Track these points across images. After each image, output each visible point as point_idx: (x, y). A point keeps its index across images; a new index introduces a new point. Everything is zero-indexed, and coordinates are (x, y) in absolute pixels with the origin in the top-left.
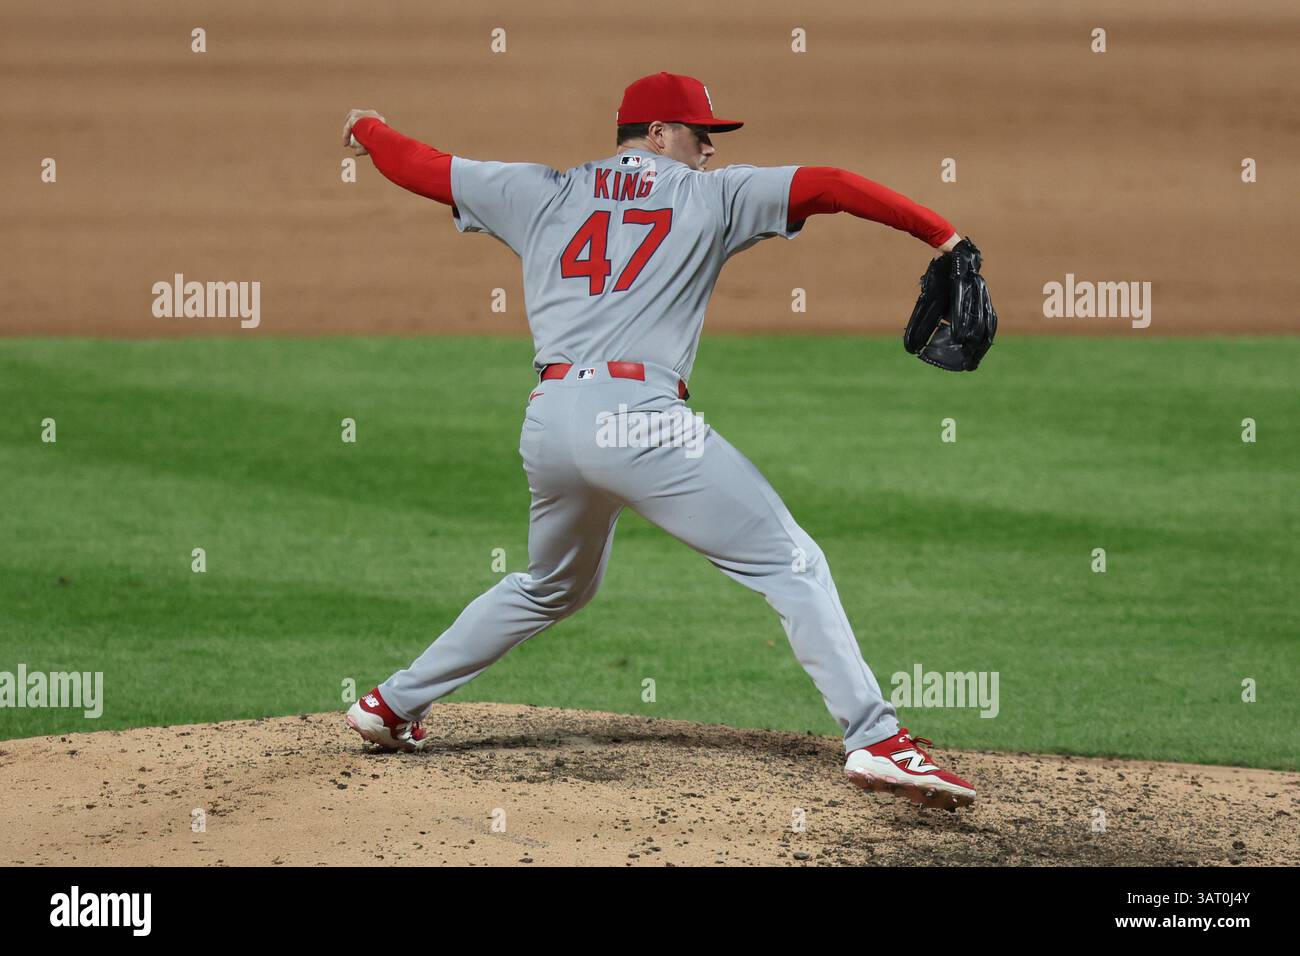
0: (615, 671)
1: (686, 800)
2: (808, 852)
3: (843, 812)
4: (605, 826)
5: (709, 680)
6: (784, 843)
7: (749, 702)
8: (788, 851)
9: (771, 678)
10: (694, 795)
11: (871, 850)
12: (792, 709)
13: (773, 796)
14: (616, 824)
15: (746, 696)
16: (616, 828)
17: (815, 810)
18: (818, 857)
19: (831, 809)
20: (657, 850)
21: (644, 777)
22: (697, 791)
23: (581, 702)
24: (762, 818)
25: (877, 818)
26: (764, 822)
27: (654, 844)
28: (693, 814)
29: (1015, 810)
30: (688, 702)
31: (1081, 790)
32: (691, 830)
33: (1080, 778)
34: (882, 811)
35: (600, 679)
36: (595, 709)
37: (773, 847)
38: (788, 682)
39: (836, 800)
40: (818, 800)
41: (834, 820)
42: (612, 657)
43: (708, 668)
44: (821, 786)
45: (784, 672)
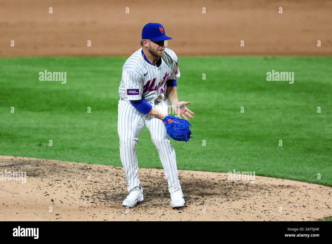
0: (38, 147)
1: (56, 182)
2: (89, 195)
3: (98, 184)
4: (34, 189)
5: (63, 149)
6: (83, 193)
7: (73, 155)
8: (83, 195)
9: (80, 149)
10: (58, 180)
11: (106, 194)
12: (85, 157)
13: (79, 180)
14: (37, 188)
15: (73, 154)
16: (37, 189)
17: (91, 184)
18: (92, 196)
19: (95, 183)
20: (48, 195)
21: (45, 175)
22: (59, 179)
23: (28, 155)
24: (76, 186)
25: (107, 186)
26: (77, 187)
27: (47, 193)
28: (58, 185)
29: (144, 184)
30: (57, 155)
31: (162, 178)
32: (57, 190)
33: (162, 175)
34: (109, 184)
35: (34, 149)
36: (32, 157)
37: (79, 194)
38: (84, 150)
39: (96, 181)
40: (91, 181)
41: (96, 186)
42: (37, 143)
43: (63, 146)
44: (93, 178)
45: (83, 147)
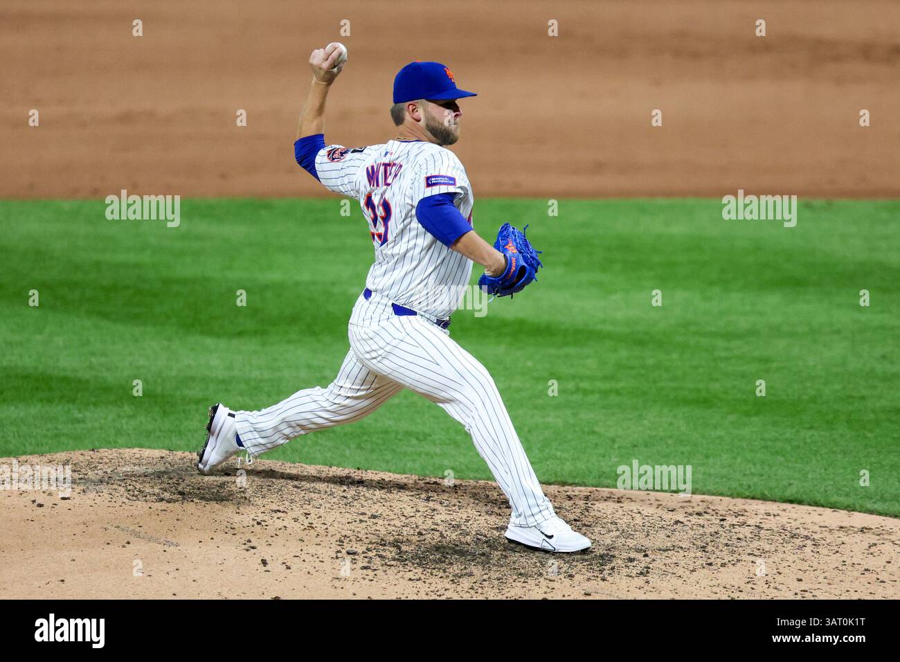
1: (274, 514)
2: (357, 550)
3: (380, 522)
4: (218, 532)
6: (341, 544)
7: (318, 448)
8: (343, 548)
10: (279, 511)
11: (399, 548)
12: (347, 452)
13: (333, 512)
14: (226, 530)
15: (316, 443)
16: (226, 533)
17: (361, 521)
18: (363, 553)
19: (372, 520)
20: (253, 548)
21: (246, 498)
22: (281, 508)
24: (325, 527)
25: (404, 526)
26: (327, 529)
27: (252, 545)
28: (279, 524)
29: (497, 520)
32: (276, 535)
34: (407, 521)
37: (333, 546)
38: (345, 435)
39: (376, 514)
40: (363, 514)
41: (374, 527)
44: (367, 505)
